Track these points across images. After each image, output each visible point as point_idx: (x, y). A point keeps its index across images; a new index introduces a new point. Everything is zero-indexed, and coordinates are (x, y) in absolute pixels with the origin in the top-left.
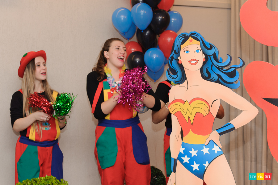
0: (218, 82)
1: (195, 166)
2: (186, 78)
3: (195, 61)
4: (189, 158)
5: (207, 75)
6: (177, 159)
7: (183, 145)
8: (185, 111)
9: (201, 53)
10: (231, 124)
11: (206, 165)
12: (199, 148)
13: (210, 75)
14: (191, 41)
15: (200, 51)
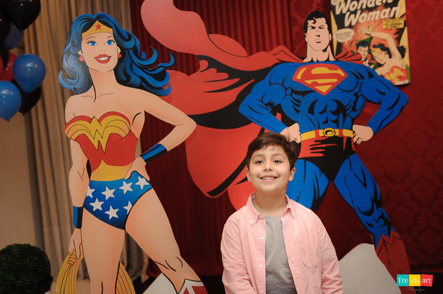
0: (140, 87)
1: (112, 213)
2: (92, 84)
3: (107, 58)
4: (102, 203)
5: (124, 78)
6: (82, 208)
7: (92, 185)
8: (93, 133)
9: (114, 45)
10: (161, 145)
11: (128, 208)
12: (116, 185)
13: (128, 78)
14: (98, 27)
15: (113, 43)
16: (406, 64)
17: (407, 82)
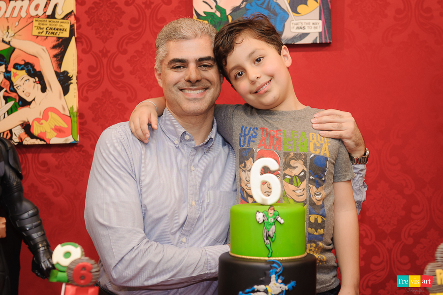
16: (70, 106)
17: (70, 140)
